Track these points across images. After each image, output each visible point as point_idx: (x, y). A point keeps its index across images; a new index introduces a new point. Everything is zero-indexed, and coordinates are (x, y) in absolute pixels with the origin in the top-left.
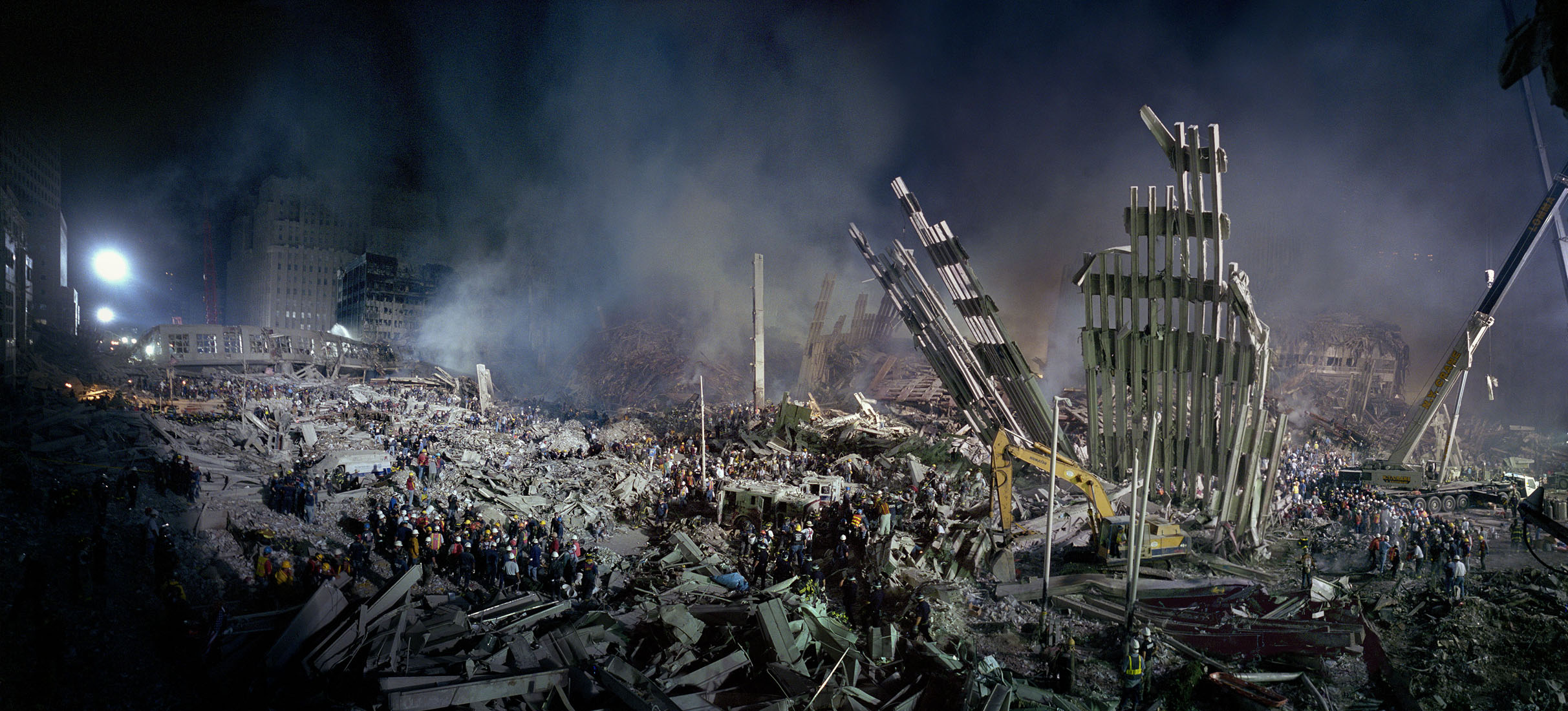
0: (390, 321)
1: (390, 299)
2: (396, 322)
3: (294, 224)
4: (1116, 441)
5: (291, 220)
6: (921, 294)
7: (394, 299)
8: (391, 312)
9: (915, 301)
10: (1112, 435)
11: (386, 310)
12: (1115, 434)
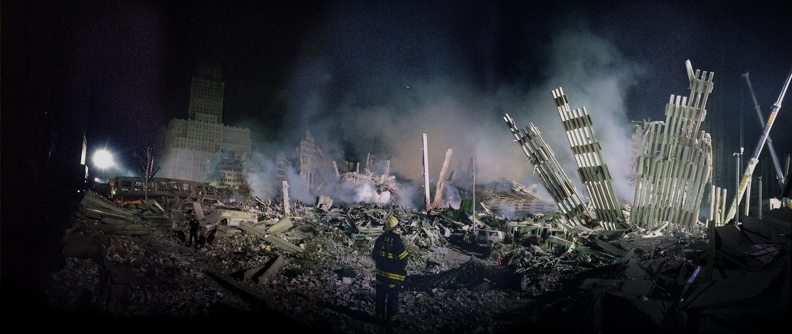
0: (231, 180)
1: (231, 170)
2: (233, 180)
3: (184, 138)
4: (643, 209)
5: (183, 137)
6: (542, 148)
7: (233, 170)
8: (231, 175)
9: (538, 151)
10: (642, 207)
11: (229, 175)
12: (644, 207)
